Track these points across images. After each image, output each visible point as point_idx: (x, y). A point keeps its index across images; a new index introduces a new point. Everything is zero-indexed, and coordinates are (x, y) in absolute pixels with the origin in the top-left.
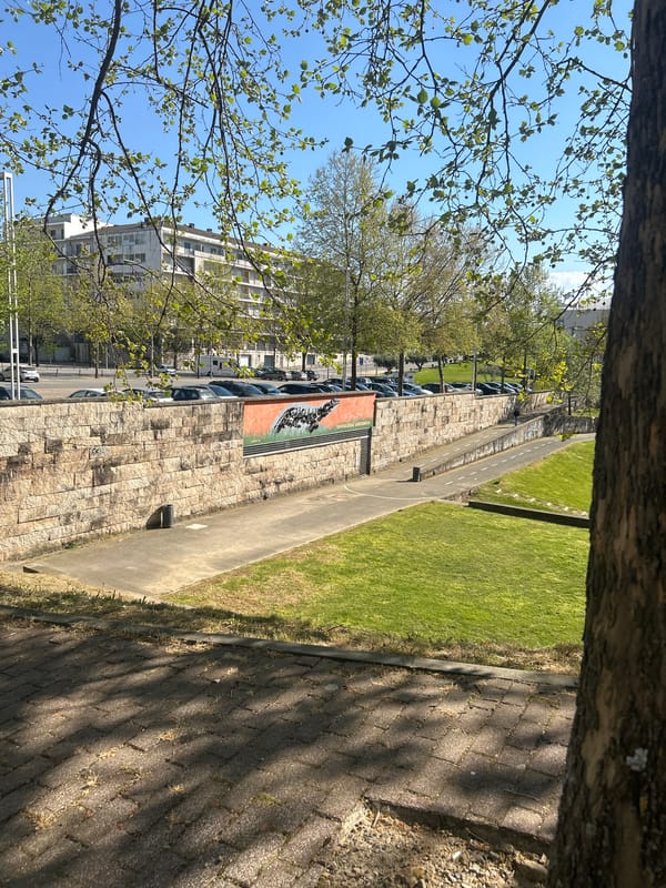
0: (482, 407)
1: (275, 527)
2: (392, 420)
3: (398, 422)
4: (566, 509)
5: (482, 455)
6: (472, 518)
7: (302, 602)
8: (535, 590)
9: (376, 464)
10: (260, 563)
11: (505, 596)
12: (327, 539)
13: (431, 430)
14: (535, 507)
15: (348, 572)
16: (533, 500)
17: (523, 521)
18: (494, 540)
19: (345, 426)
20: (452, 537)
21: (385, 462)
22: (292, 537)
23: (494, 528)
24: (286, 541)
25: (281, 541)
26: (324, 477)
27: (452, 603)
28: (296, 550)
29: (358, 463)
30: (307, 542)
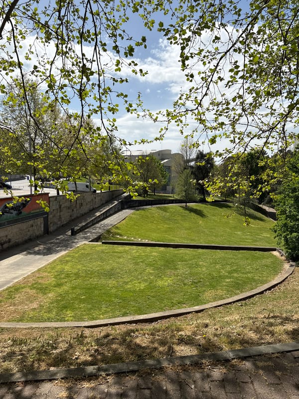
0: (95, 198)
1: (8, 268)
2: (58, 207)
3: (60, 207)
4: (140, 239)
5: (99, 220)
6: (106, 249)
7: (41, 306)
8: (146, 278)
9: (51, 229)
10: (7, 289)
11: (135, 283)
12: (39, 270)
13: (75, 210)
14: (128, 240)
15: (59, 285)
16: (125, 237)
17: (127, 248)
18: (119, 258)
19: (35, 211)
20: (102, 260)
21: (55, 227)
22: (20, 272)
23: (117, 252)
24: (17, 275)
25: (14, 276)
26: (26, 238)
27: (113, 291)
28: (25, 278)
29: (42, 229)
30: (29, 273)
